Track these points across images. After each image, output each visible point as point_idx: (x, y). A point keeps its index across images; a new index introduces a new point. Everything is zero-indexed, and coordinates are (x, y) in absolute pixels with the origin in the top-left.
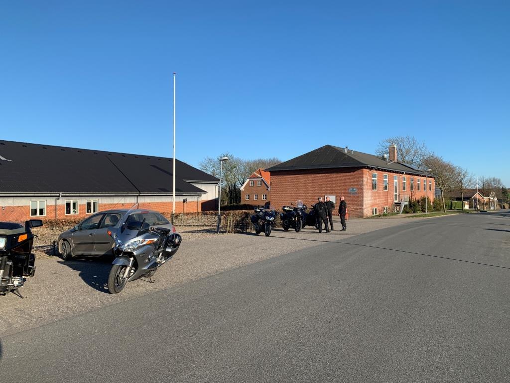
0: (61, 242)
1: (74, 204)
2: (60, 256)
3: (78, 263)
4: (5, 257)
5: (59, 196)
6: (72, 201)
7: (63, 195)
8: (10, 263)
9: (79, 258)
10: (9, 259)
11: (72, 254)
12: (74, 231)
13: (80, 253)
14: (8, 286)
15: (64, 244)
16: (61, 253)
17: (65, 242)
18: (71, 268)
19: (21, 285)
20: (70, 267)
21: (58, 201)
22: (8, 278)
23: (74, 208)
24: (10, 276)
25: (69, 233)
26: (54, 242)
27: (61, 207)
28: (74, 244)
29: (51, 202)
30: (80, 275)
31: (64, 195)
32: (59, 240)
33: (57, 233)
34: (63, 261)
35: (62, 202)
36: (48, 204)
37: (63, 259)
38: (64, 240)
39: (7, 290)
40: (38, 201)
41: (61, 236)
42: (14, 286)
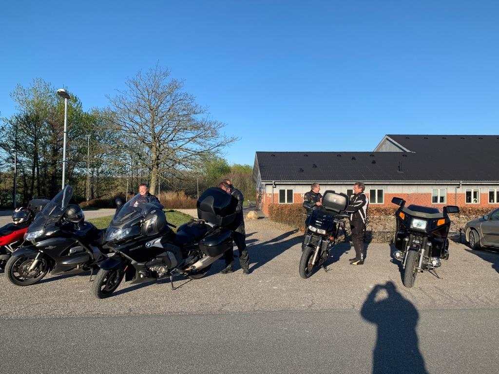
0: (469, 230)
1: (475, 193)
2: (468, 244)
3: (489, 254)
4: (425, 238)
5: (459, 185)
6: (472, 189)
7: (463, 183)
8: (430, 244)
9: (489, 249)
10: (429, 240)
11: (481, 244)
12: (483, 220)
13: (490, 244)
14: (427, 265)
15: (472, 233)
16: (468, 241)
17: (473, 231)
18: (481, 259)
19: (439, 265)
20: (480, 257)
21: (458, 189)
22: (428, 257)
23: (475, 196)
24: (429, 256)
25: (478, 222)
26: (461, 229)
27: (461, 195)
28: (483, 234)
29: (451, 190)
30: (493, 267)
31: (465, 183)
32: (467, 228)
33: (463, 221)
34: (471, 249)
35: (463, 190)
36: (448, 193)
37: (470, 247)
38: (472, 228)
39: (427, 268)
40: (439, 190)
41: (467, 224)
42: (432, 265)
